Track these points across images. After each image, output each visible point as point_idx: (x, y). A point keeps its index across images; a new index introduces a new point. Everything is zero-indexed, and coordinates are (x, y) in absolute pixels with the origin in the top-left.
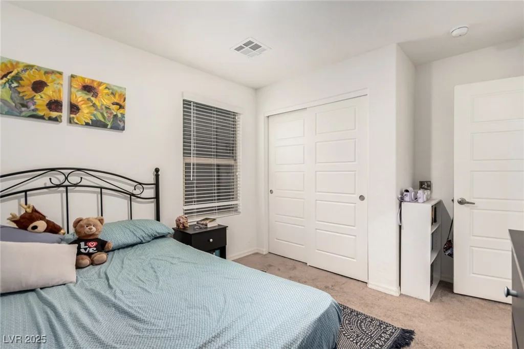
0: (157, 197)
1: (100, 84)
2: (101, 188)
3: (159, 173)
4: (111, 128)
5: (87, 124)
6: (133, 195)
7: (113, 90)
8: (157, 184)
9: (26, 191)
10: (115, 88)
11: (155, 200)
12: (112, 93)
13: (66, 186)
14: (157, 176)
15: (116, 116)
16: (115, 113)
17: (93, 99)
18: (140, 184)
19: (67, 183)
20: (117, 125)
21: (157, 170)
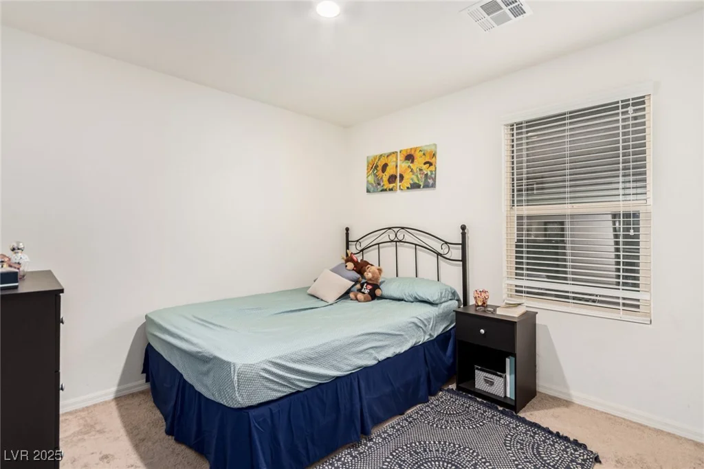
0: (464, 260)
1: (415, 149)
2: (416, 245)
3: (466, 231)
4: (423, 187)
5: (408, 188)
6: (441, 255)
7: (424, 150)
8: (464, 245)
9: (379, 244)
10: (426, 148)
11: (461, 263)
12: (424, 154)
13: (396, 242)
14: (464, 235)
15: (427, 175)
16: (426, 173)
17: (411, 165)
18: (446, 243)
19: (396, 239)
20: (428, 182)
21: (463, 228)
